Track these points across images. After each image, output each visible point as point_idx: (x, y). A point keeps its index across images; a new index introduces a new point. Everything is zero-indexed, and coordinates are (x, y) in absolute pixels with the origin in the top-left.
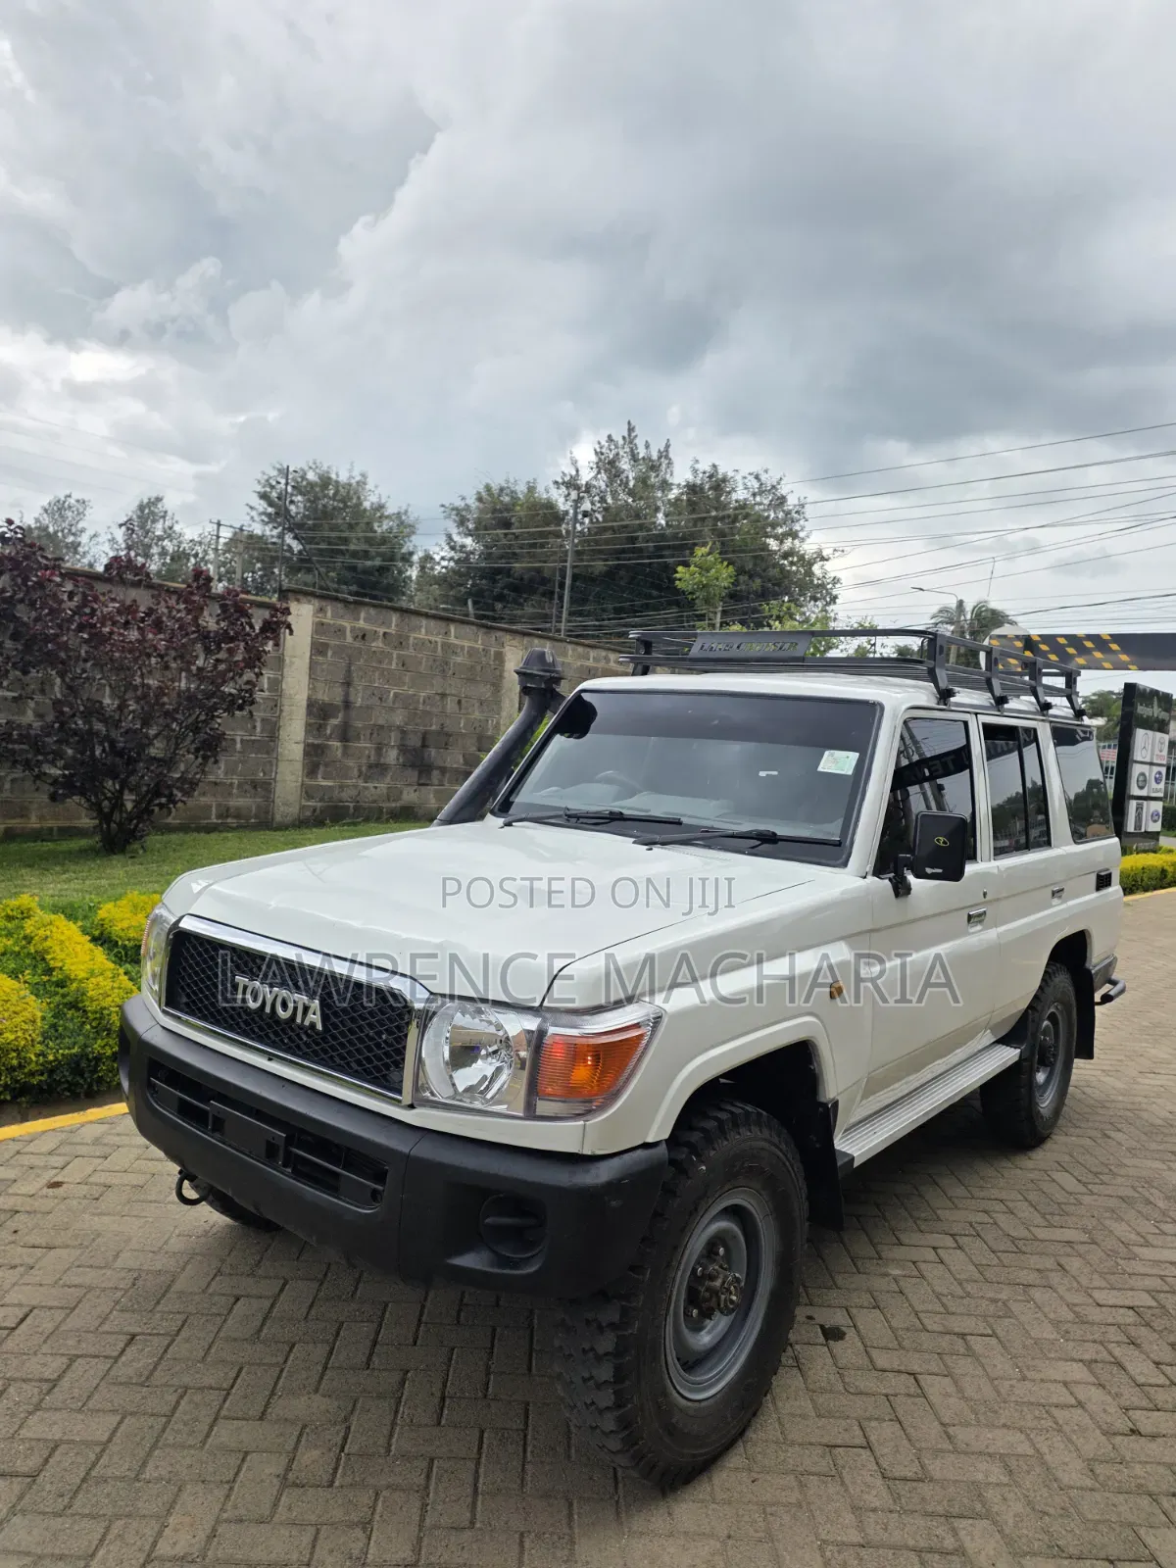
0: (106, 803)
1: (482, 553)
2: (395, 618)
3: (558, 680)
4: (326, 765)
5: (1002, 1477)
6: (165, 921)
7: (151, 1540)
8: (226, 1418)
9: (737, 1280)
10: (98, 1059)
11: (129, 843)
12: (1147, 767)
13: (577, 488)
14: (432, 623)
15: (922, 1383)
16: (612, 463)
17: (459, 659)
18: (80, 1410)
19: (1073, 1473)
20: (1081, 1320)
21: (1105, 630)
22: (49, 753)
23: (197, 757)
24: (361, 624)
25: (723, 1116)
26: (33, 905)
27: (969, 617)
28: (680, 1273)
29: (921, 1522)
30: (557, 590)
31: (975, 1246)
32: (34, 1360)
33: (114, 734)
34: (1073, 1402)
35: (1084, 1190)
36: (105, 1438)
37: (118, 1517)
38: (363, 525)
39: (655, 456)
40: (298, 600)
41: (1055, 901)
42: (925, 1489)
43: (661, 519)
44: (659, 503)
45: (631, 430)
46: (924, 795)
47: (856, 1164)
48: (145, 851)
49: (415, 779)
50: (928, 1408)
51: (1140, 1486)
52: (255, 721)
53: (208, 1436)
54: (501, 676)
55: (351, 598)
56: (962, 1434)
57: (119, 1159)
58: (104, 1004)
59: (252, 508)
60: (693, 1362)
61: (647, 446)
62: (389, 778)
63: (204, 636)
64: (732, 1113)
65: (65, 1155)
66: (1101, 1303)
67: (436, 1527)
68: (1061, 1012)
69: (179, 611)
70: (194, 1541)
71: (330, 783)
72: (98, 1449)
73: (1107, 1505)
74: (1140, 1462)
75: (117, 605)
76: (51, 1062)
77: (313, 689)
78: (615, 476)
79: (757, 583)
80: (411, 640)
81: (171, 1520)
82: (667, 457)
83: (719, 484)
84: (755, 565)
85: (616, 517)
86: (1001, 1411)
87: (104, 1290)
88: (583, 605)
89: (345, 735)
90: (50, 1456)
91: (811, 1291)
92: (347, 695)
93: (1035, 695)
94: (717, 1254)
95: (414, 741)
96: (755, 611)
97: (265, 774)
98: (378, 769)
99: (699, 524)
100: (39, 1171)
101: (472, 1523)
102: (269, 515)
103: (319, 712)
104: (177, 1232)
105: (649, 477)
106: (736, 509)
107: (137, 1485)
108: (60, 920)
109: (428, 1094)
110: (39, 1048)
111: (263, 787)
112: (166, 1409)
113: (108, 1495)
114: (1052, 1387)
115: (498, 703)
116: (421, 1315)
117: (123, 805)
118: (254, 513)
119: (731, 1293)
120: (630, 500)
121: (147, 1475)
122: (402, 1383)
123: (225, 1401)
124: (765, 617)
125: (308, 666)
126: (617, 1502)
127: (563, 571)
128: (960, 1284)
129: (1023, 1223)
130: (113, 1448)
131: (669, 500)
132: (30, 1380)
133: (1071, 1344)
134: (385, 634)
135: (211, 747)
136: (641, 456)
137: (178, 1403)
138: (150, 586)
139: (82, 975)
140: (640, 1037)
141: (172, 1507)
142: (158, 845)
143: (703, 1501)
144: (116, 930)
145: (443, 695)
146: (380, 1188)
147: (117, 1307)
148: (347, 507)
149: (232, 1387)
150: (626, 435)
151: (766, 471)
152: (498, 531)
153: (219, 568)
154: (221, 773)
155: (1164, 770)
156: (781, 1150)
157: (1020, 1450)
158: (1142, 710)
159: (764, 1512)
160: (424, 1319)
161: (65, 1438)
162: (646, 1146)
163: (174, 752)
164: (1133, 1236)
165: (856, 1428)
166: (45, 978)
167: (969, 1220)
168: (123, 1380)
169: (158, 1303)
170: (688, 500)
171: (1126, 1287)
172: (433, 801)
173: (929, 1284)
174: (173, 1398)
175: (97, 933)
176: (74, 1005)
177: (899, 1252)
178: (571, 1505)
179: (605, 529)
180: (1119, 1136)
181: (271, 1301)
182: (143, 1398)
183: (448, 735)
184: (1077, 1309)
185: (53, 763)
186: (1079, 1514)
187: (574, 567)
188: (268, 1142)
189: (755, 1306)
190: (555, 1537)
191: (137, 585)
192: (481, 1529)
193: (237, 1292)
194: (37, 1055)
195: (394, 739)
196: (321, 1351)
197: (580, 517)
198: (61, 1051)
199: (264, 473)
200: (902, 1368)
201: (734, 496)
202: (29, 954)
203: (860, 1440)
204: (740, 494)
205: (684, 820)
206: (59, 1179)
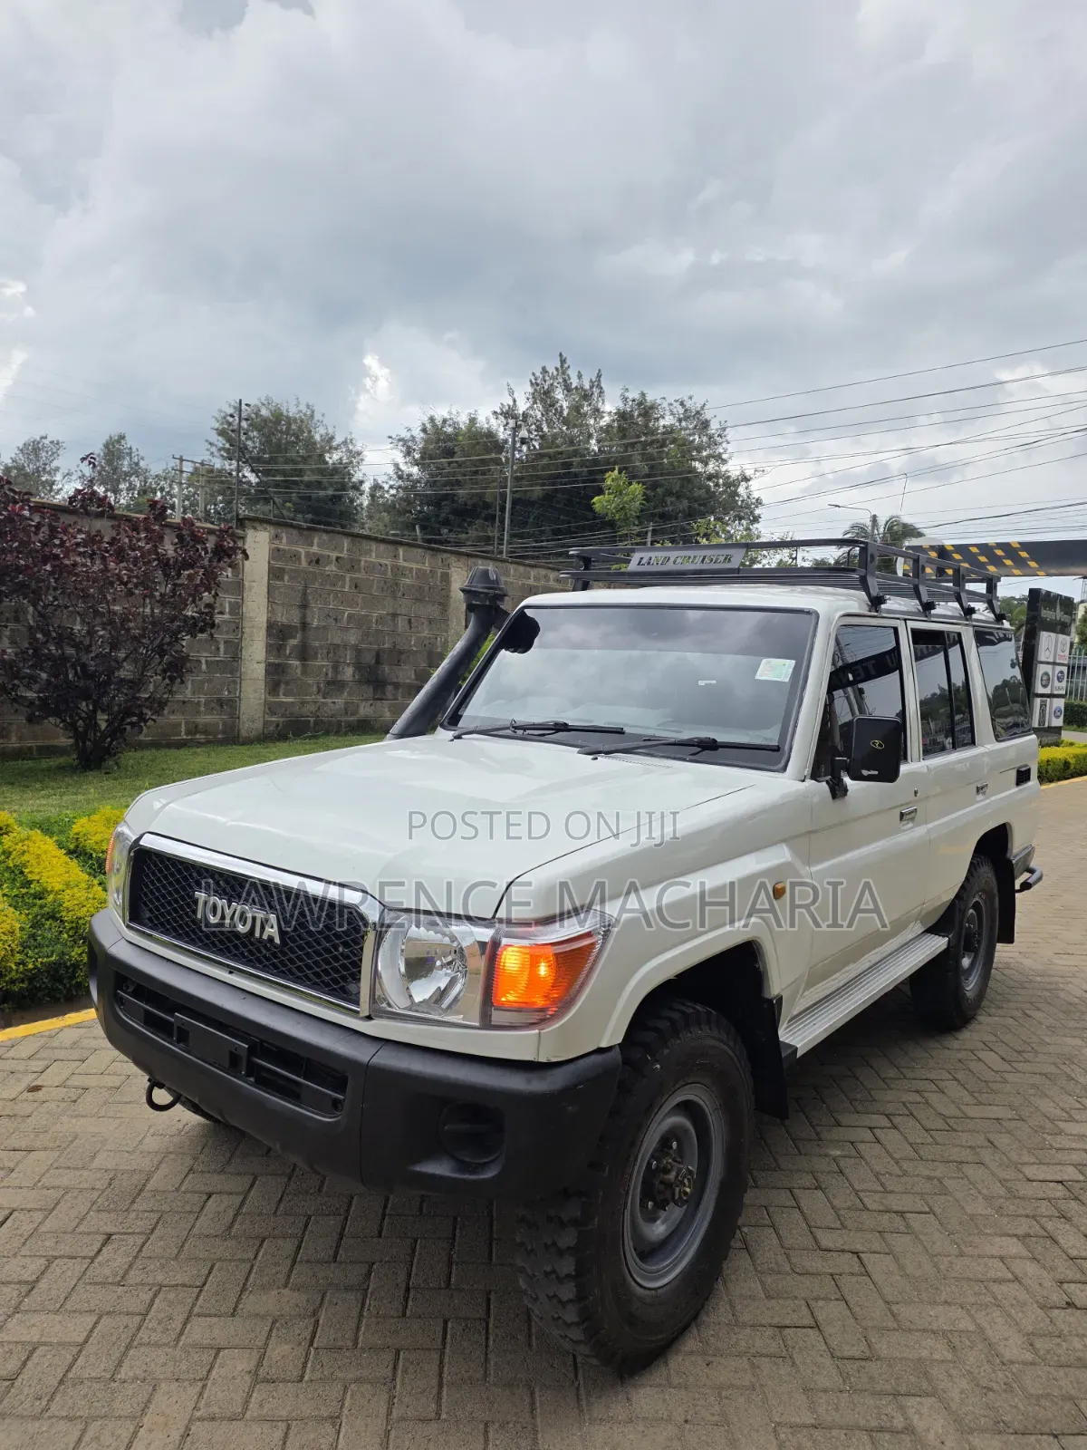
0: (80, 723)
1: (428, 481)
2: (346, 543)
3: (501, 597)
4: (287, 683)
5: (946, 1353)
6: (127, 839)
7: (127, 1441)
8: (199, 1315)
9: (690, 1172)
10: (76, 966)
11: (105, 760)
12: (1050, 666)
13: (515, 417)
14: (382, 547)
15: (866, 1262)
16: (547, 393)
17: (408, 581)
18: (57, 1312)
19: (1013, 1348)
20: (1013, 1195)
21: (1014, 539)
22: (23, 678)
23: (164, 679)
24: (315, 549)
25: (676, 1016)
26: (11, 821)
27: (881, 530)
28: (636, 1168)
29: (870, 1401)
30: (498, 513)
31: (907, 1124)
32: (14, 1262)
33: (85, 658)
34: (1010, 1276)
35: (1009, 1068)
36: (81, 1339)
37: (95, 1419)
38: (315, 458)
39: (587, 386)
40: (255, 528)
41: (980, 797)
42: (872, 1367)
43: (594, 445)
44: (592, 430)
45: (563, 361)
46: (848, 698)
47: (799, 1054)
48: (119, 767)
49: (371, 695)
50: (872, 1286)
51: (1079, 1359)
52: (218, 642)
53: (181, 1333)
54: (448, 597)
55: (305, 525)
56: (905, 1312)
57: (95, 1063)
58: (80, 914)
59: (211, 444)
60: (649, 1252)
61: (580, 376)
62: (346, 694)
63: (165, 564)
64: (683, 1012)
65: (44, 1059)
66: (1032, 1177)
67: (403, 1419)
68: (985, 903)
69: (139, 540)
70: (168, 1440)
71: (290, 700)
72: (75, 1350)
73: (1048, 1380)
74: (1078, 1335)
75: (83, 536)
76: (31, 970)
77: (271, 611)
78: (550, 406)
79: (685, 504)
80: (363, 563)
81: (145, 1420)
82: (599, 387)
83: (647, 410)
84: (682, 486)
85: (553, 444)
86: (943, 1288)
87: (81, 1191)
88: (524, 527)
89: (304, 654)
90: (28, 1359)
91: (755, 1173)
92: (304, 617)
93: (959, 600)
94: (671, 1148)
95: (369, 659)
96: (684, 530)
97: (229, 692)
98: (335, 685)
99: (629, 449)
100: (20, 1076)
101: (438, 1414)
102: (227, 451)
103: (278, 633)
104: (152, 1131)
105: (582, 406)
106: (663, 433)
107: (113, 1384)
108: (37, 834)
109: (384, 1005)
110: (18, 957)
111: (228, 705)
112: (141, 1308)
113: (85, 1396)
114: (990, 1262)
115: (446, 621)
116: (385, 1207)
117: (96, 724)
118: (214, 449)
119: (685, 1185)
120: (564, 428)
121: (122, 1375)
122: (368, 1275)
123: (197, 1298)
124: (693, 536)
125: (266, 590)
126: (578, 1389)
127: (503, 496)
128: (897, 1163)
129: (953, 1102)
130: (90, 1348)
131: (602, 427)
132: (9, 1283)
133: (1005, 1220)
134: (338, 558)
135: (177, 669)
136: (573, 386)
137: (152, 1301)
138: (113, 517)
139: (58, 887)
140: (593, 945)
141: (146, 1406)
142: (131, 761)
143: (660, 1385)
144: (90, 843)
145: (395, 615)
146: (341, 1097)
147: (94, 1208)
148: (300, 441)
149: (204, 1284)
150: (559, 365)
151: (691, 398)
152: (442, 460)
153: (184, 501)
154: (188, 692)
155: (1065, 669)
156: (729, 1046)
157: (962, 1326)
158: (1046, 614)
159: (720, 1394)
160: (388, 1211)
161: (43, 1340)
162: (600, 1051)
163: (142, 673)
164: (1058, 1112)
165: (804, 1307)
166: (24, 891)
167: (903, 1100)
168: (99, 1279)
169: (133, 1202)
170: (619, 426)
171: (1054, 1162)
172: (388, 714)
173: (867, 1163)
174: (147, 1297)
175: (72, 847)
176: (52, 916)
177: (837, 1133)
178: (532, 1394)
179: (541, 456)
180: (1037, 1015)
181: (241, 1198)
182: (119, 1297)
183: (401, 652)
184: (1008, 1184)
185: (29, 687)
186: (1023, 1389)
187: (513, 492)
188: (231, 1053)
189: (706, 1197)
190: (519, 1426)
191: (100, 515)
192: (445, 1420)
193: (210, 1189)
194: (17, 964)
195: (349, 656)
196: (289, 1246)
197: (518, 445)
198: (40, 960)
199: (221, 411)
200: (846, 1248)
201: (662, 422)
202: (8, 868)
203: (808, 1321)
204: (668, 421)
205: (627, 730)
206: (38, 1083)
